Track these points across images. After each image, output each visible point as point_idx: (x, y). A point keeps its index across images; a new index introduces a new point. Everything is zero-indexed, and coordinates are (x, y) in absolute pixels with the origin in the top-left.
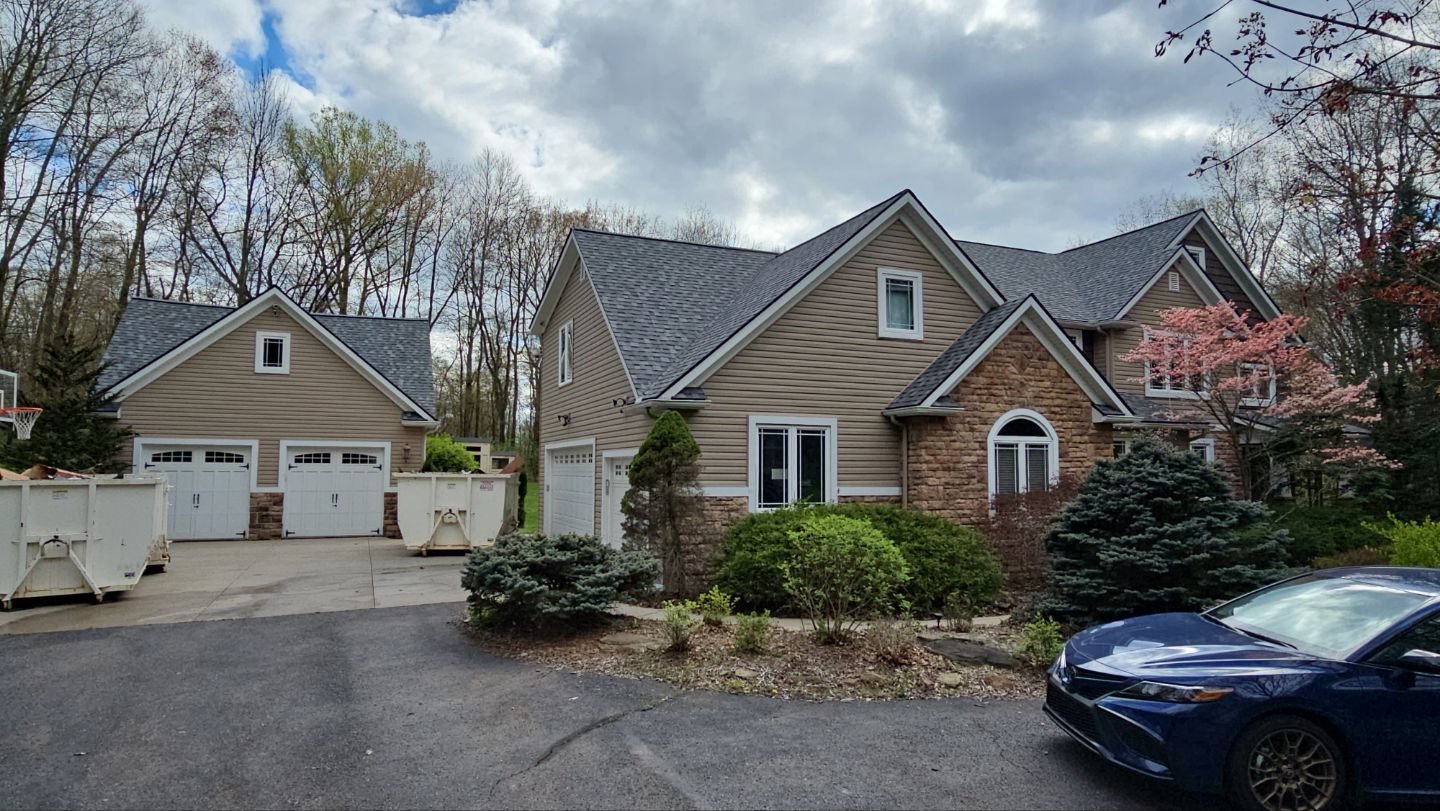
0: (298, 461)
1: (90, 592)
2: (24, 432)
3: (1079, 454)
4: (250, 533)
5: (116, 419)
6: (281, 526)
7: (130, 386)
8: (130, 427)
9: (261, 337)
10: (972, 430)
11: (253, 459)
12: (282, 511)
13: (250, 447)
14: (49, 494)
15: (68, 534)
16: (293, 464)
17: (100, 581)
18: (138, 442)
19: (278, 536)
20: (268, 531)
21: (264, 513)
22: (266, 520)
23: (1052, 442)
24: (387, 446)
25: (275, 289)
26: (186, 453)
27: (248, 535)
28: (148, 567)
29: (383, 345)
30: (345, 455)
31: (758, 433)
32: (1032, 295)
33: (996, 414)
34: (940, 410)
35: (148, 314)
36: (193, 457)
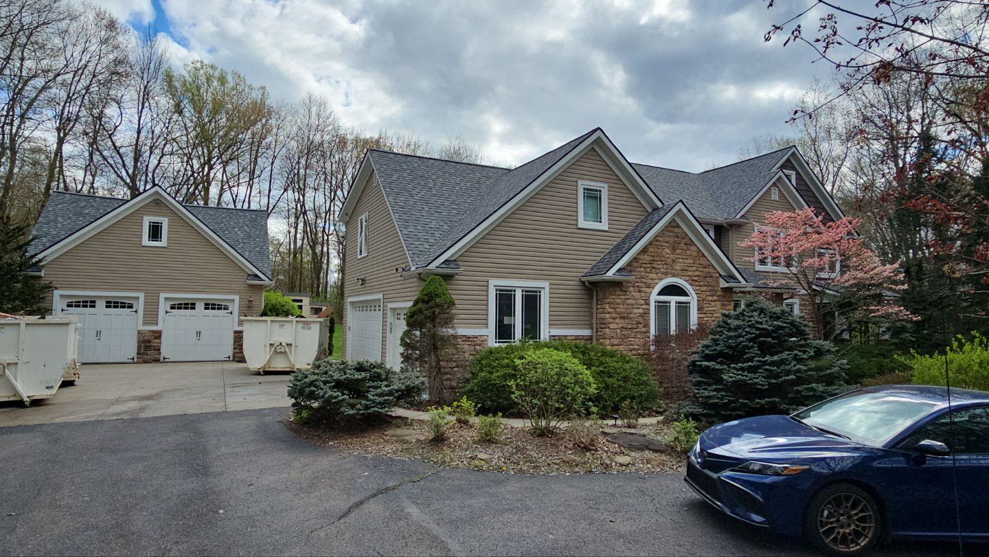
0: (172, 308)
1: (18, 399)
3: (710, 309)
4: (138, 358)
5: (41, 277)
6: (160, 354)
7: (51, 254)
8: (51, 283)
9: (147, 221)
10: (640, 291)
11: (140, 306)
12: (160, 343)
13: (138, 298)
15: (5, 358)
16: (169, 310)
17: (27, 392)
18: (57, 293)
19: (157, 361)
20: (150, 357)
21: (148, 344)
22: (148, 349)
23: (693, 300)
24: (237, 298)
25: (157, 187)
26: (91, 302)
27: (135, 360)
28: (63, 382)
29: (234, 228)
30: (206, 304)
31: (495, 292)
32: (681, 201)
33: (656, 281)
34: (618, 277)
35: (65, 203)
36: (96, 304)
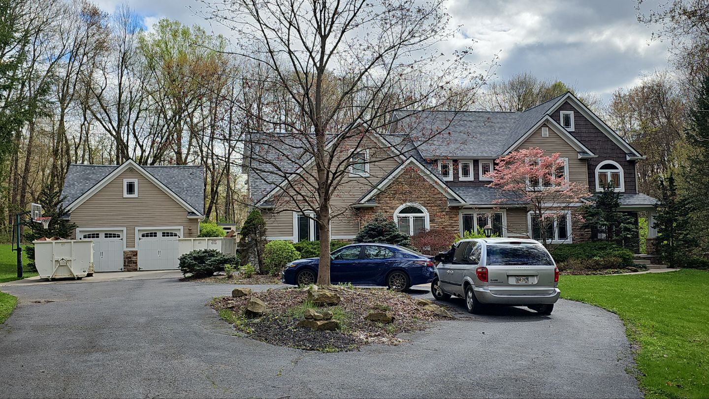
0: (143, 236)
1: (73, 276)
2: (46, 226)
3: (440, 220)
4: (124, 268)
5: (70, 221)
6: (137, 265)
7: (73, 206)
8: (74, 224)
9: (126, 182)
10: (386, 212)
11: (124, 235)
12: (137, 258)
13: (123, 231)
14: (59, 245)
15: (67, 258)
16: (141, 238)
17: (76, 273)
18: (78, 230)
19: (136, 270)
20: (131, 267)
21: (130, 259)
22: (130, 262)
23: (426, 214)
24: (181, 228)
25: (130, 160)
26: (97, 234)
27: (123, 270)
28: (88, 274)
29: (181, 180)
30: (163, 233)
31: (297, 216)
32: (412, 156)
33: (397, 205)
34: (367, 205)
35: (78, 172)
36: (99, 236)
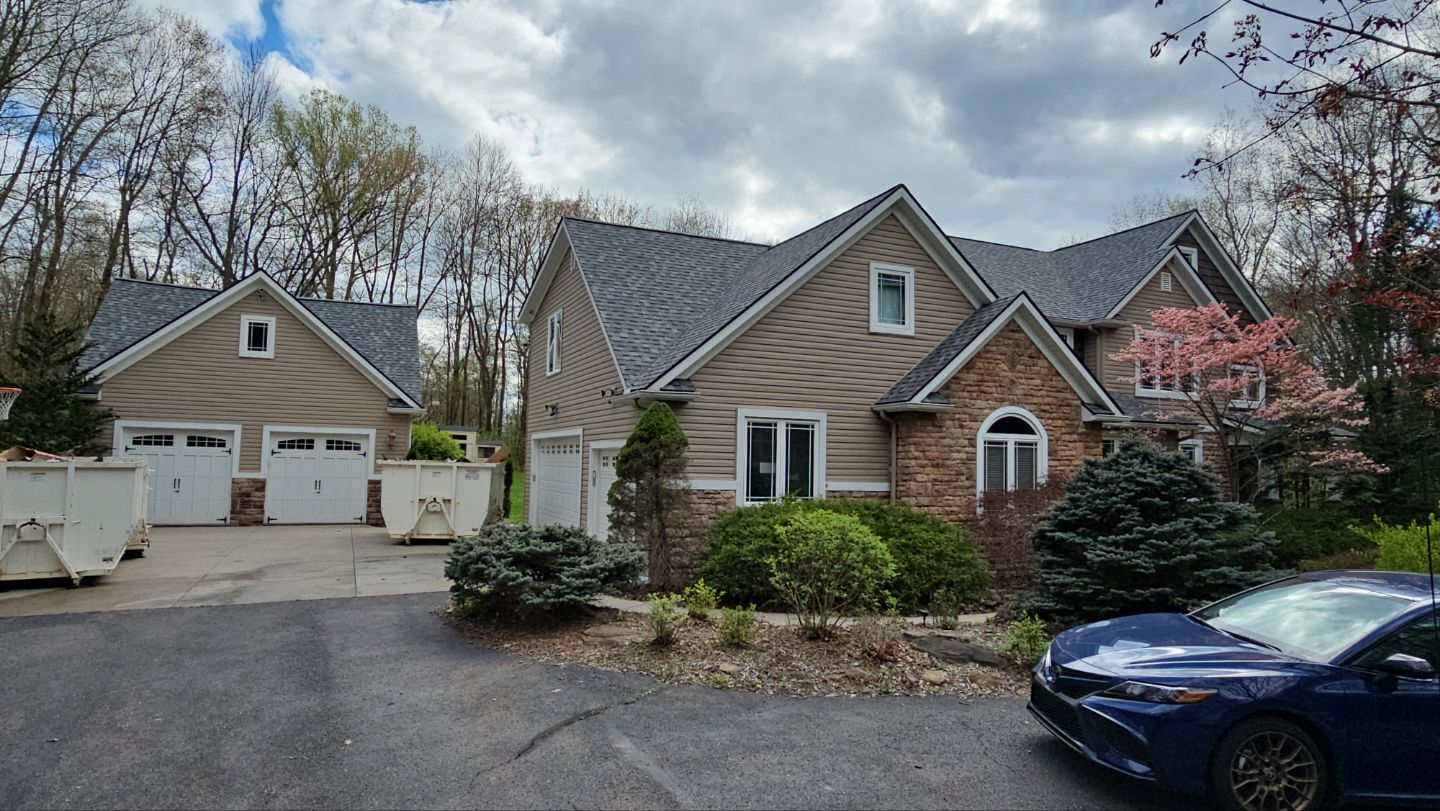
0: (281, 446)
1: (64, 575)
3: (1068, 453)
4: (232, 519)
5: (96, 401)
6: (263, 512)
7: (111, 368)
8: (110, 410)
9: (246, 320)
10: (962, 427)
11: (236, 443)
12: (264, 496)
13: (233, 432)
14: (26, 476)
15: (46, 517)
16: (276, 450)
17: (77, 565)
18: (119, 424)
19: (259, 523)
20: (250, 517)
21: (246, 499)
22: (247, 506)
23: (1041, 440)
24: (373, 432)
25: (261, 272)
26: (167, 437)
27: (228, 521)
28: (126, 551)
29: (369, 331)
30: (328, 442)
31: (747, 426)
32: (1024, 292)
33: (986, 411)
34: (930, 406)
35: (131, 295)
36: (174, 441)
